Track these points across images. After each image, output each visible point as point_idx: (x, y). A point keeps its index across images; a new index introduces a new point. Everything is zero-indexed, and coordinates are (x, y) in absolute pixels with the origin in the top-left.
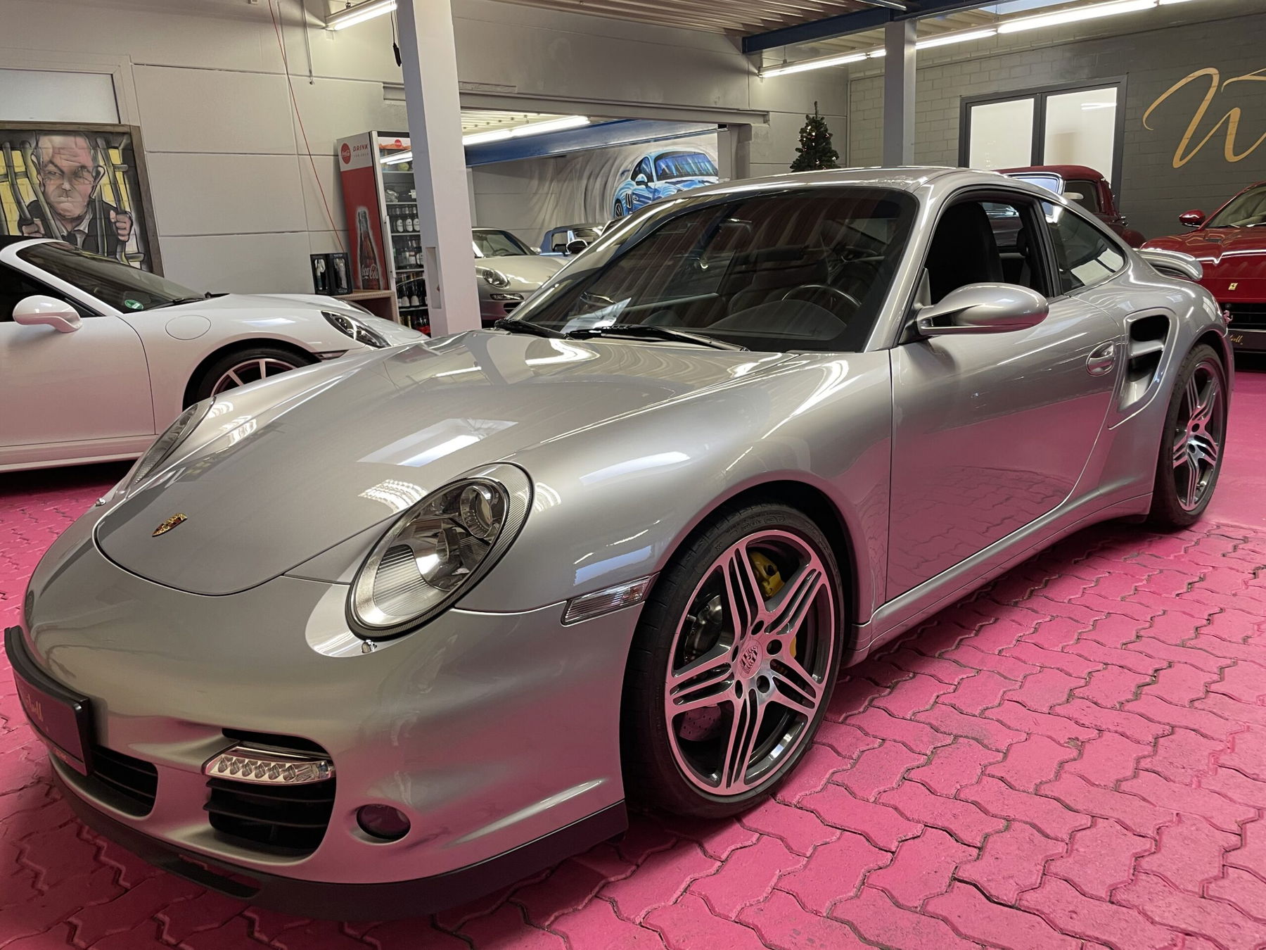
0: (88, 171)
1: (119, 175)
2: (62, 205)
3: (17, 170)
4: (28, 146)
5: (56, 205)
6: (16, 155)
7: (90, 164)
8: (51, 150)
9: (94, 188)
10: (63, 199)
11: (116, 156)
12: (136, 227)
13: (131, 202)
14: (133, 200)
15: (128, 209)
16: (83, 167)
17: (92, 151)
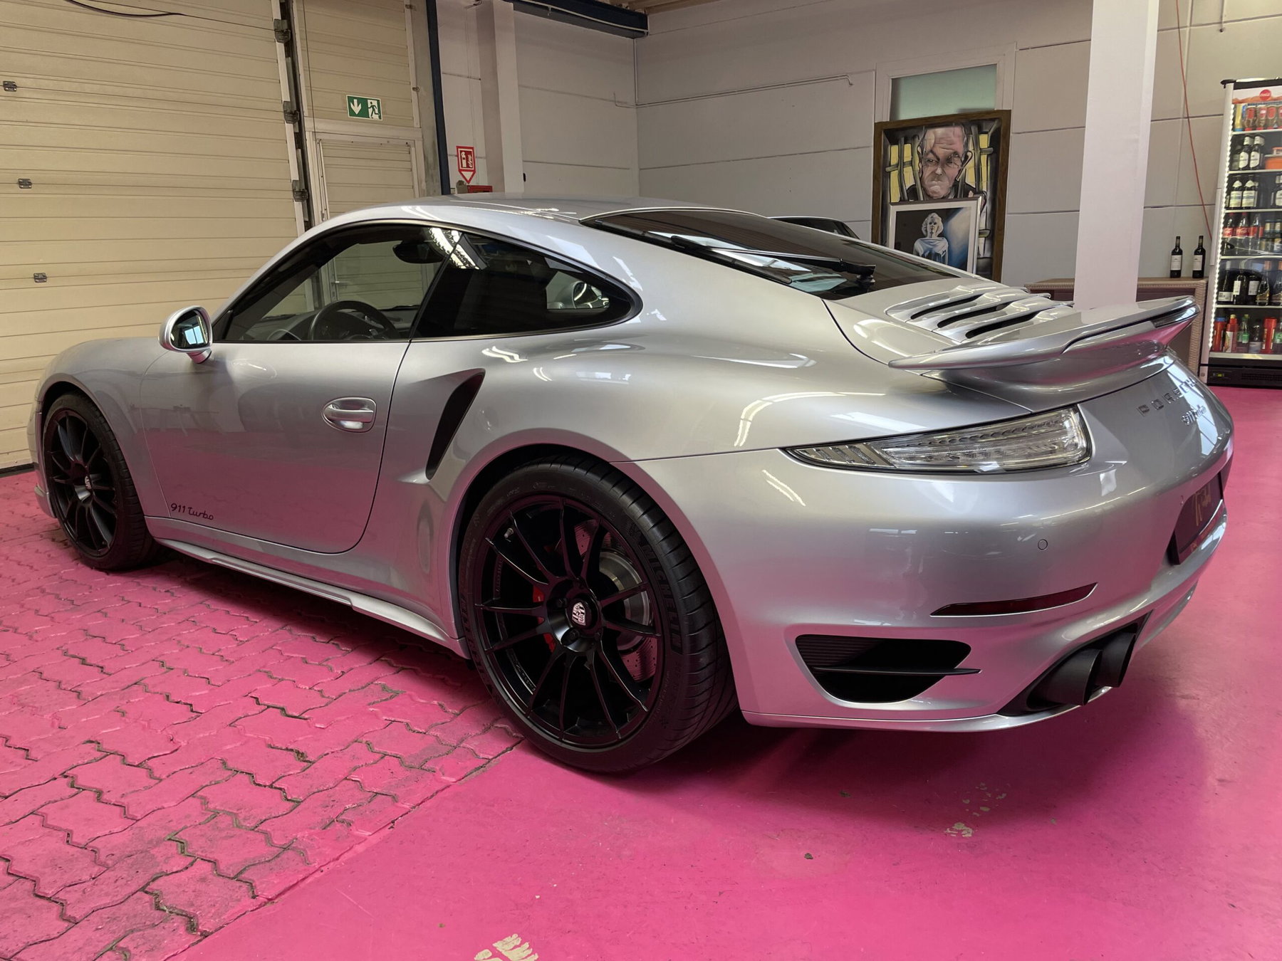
0: (959, 157)
1: (984, 158)
2: (933, 188)
3: (905, 161)
4: (917, 139)
5: (928, 188)
6: (908, 147)
7: (961, 151)
8: (933, 141)
9: (960, 171)
10: (934, 182)
11: (984, 141)
12: (988, 205)
13: (989, 182)
14: (991, 179)
15: (985, 189)
16: (956, 153)
17: (966, 139)
